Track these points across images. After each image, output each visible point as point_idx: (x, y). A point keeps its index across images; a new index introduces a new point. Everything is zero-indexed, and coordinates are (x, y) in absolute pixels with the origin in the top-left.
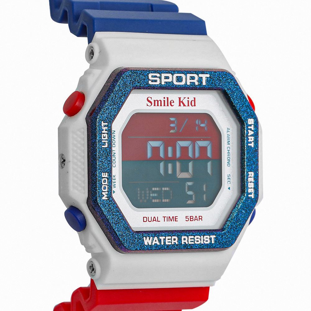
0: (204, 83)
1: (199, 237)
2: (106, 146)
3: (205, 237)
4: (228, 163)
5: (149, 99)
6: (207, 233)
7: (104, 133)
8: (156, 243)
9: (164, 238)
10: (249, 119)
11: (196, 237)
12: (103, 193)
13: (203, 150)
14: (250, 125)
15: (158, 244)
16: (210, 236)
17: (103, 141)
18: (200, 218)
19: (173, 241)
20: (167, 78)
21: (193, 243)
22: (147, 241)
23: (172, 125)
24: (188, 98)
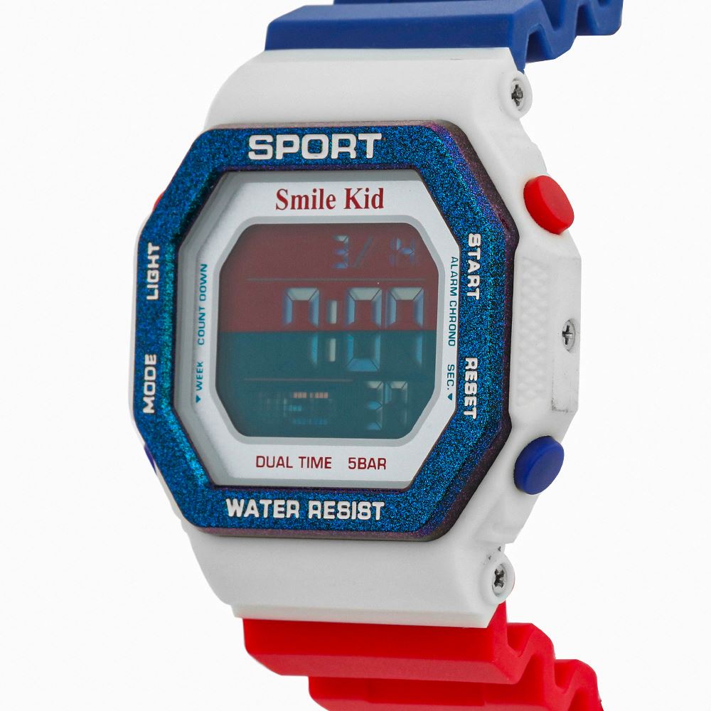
0: (370, 155)
1: (348, 504)
2: (156, 297)
3: (362, 504)
4: (450, 337)
5: (283, 194)
6: (365, 495)
7: (152, 269)
8: (252, 512)
9: (270, 502)
10: (471, 236)
11: (341, 504)
12: (146, 399)
14: (473, 249)
15: (257, 515)
16: (371, 503)
17: (149, 286)
19: (289, 512)
20: (288, 144)
21: (332, 517)
22: (234, 508)
24: (367, 190)
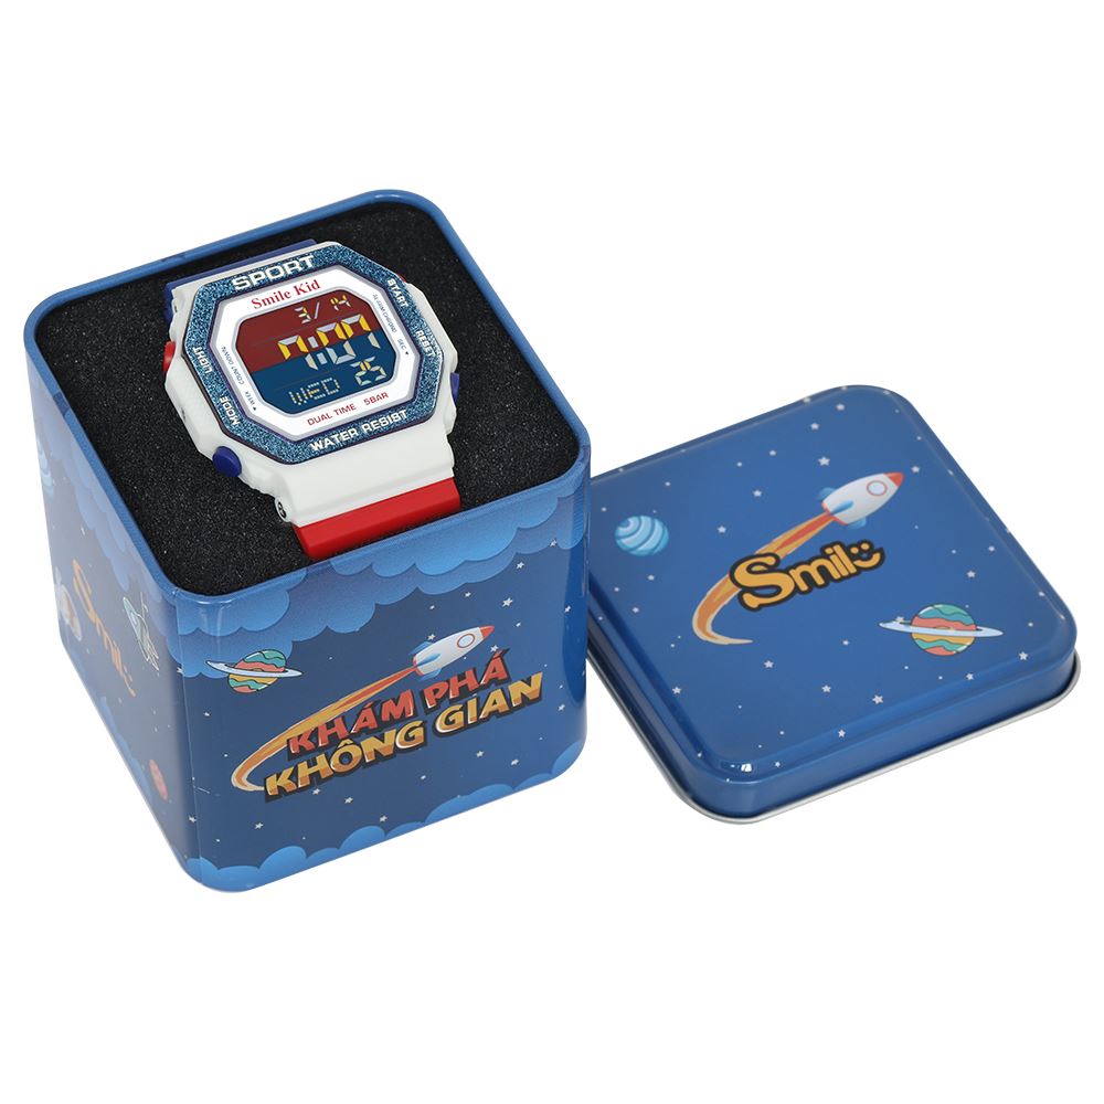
0: (310, 265)
1: (385, 418)
3: (393, 415)
5: (253, 301)
7: (201, 359)
8: (328, 444)
9: (338, 435)
10: (389, 281)
11: (380, 419)
13: (356, 326)
15: (333, 444)
16: (398, 413)
17: (203, 367)
18: (385, 395)
19: (352, 435)
20: (258, 276)
21: (379, 427)
22: (316, 446)
23: (301, 316)
24: (306, 283)
